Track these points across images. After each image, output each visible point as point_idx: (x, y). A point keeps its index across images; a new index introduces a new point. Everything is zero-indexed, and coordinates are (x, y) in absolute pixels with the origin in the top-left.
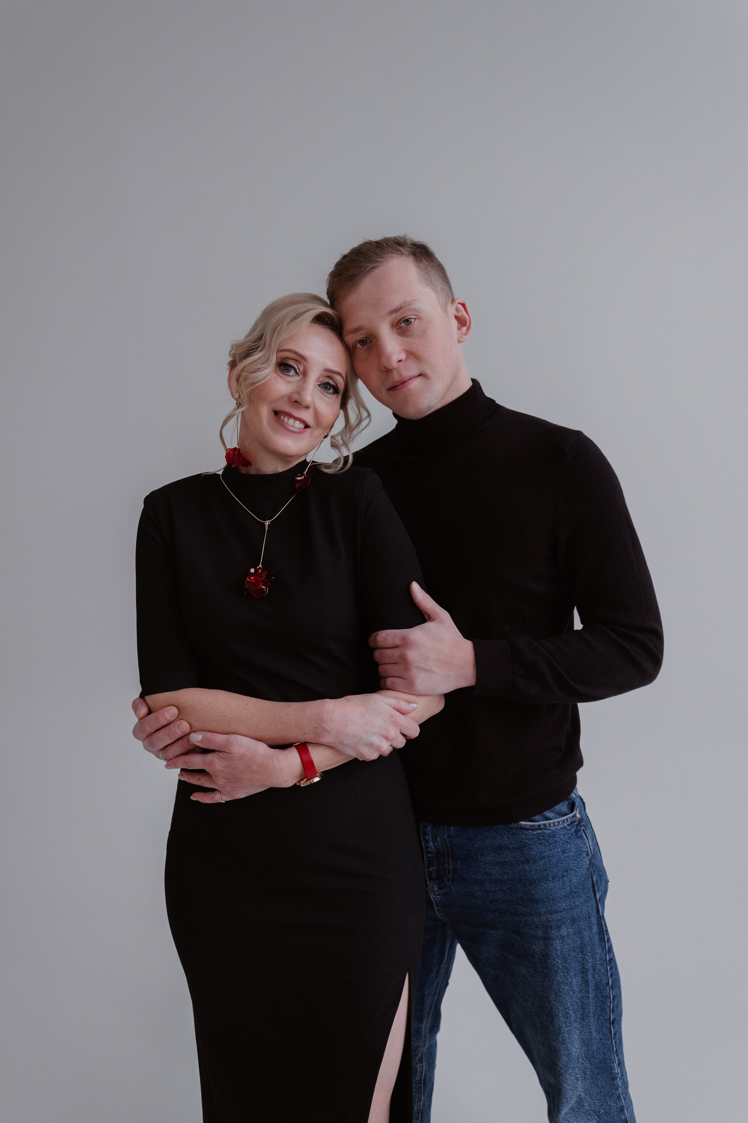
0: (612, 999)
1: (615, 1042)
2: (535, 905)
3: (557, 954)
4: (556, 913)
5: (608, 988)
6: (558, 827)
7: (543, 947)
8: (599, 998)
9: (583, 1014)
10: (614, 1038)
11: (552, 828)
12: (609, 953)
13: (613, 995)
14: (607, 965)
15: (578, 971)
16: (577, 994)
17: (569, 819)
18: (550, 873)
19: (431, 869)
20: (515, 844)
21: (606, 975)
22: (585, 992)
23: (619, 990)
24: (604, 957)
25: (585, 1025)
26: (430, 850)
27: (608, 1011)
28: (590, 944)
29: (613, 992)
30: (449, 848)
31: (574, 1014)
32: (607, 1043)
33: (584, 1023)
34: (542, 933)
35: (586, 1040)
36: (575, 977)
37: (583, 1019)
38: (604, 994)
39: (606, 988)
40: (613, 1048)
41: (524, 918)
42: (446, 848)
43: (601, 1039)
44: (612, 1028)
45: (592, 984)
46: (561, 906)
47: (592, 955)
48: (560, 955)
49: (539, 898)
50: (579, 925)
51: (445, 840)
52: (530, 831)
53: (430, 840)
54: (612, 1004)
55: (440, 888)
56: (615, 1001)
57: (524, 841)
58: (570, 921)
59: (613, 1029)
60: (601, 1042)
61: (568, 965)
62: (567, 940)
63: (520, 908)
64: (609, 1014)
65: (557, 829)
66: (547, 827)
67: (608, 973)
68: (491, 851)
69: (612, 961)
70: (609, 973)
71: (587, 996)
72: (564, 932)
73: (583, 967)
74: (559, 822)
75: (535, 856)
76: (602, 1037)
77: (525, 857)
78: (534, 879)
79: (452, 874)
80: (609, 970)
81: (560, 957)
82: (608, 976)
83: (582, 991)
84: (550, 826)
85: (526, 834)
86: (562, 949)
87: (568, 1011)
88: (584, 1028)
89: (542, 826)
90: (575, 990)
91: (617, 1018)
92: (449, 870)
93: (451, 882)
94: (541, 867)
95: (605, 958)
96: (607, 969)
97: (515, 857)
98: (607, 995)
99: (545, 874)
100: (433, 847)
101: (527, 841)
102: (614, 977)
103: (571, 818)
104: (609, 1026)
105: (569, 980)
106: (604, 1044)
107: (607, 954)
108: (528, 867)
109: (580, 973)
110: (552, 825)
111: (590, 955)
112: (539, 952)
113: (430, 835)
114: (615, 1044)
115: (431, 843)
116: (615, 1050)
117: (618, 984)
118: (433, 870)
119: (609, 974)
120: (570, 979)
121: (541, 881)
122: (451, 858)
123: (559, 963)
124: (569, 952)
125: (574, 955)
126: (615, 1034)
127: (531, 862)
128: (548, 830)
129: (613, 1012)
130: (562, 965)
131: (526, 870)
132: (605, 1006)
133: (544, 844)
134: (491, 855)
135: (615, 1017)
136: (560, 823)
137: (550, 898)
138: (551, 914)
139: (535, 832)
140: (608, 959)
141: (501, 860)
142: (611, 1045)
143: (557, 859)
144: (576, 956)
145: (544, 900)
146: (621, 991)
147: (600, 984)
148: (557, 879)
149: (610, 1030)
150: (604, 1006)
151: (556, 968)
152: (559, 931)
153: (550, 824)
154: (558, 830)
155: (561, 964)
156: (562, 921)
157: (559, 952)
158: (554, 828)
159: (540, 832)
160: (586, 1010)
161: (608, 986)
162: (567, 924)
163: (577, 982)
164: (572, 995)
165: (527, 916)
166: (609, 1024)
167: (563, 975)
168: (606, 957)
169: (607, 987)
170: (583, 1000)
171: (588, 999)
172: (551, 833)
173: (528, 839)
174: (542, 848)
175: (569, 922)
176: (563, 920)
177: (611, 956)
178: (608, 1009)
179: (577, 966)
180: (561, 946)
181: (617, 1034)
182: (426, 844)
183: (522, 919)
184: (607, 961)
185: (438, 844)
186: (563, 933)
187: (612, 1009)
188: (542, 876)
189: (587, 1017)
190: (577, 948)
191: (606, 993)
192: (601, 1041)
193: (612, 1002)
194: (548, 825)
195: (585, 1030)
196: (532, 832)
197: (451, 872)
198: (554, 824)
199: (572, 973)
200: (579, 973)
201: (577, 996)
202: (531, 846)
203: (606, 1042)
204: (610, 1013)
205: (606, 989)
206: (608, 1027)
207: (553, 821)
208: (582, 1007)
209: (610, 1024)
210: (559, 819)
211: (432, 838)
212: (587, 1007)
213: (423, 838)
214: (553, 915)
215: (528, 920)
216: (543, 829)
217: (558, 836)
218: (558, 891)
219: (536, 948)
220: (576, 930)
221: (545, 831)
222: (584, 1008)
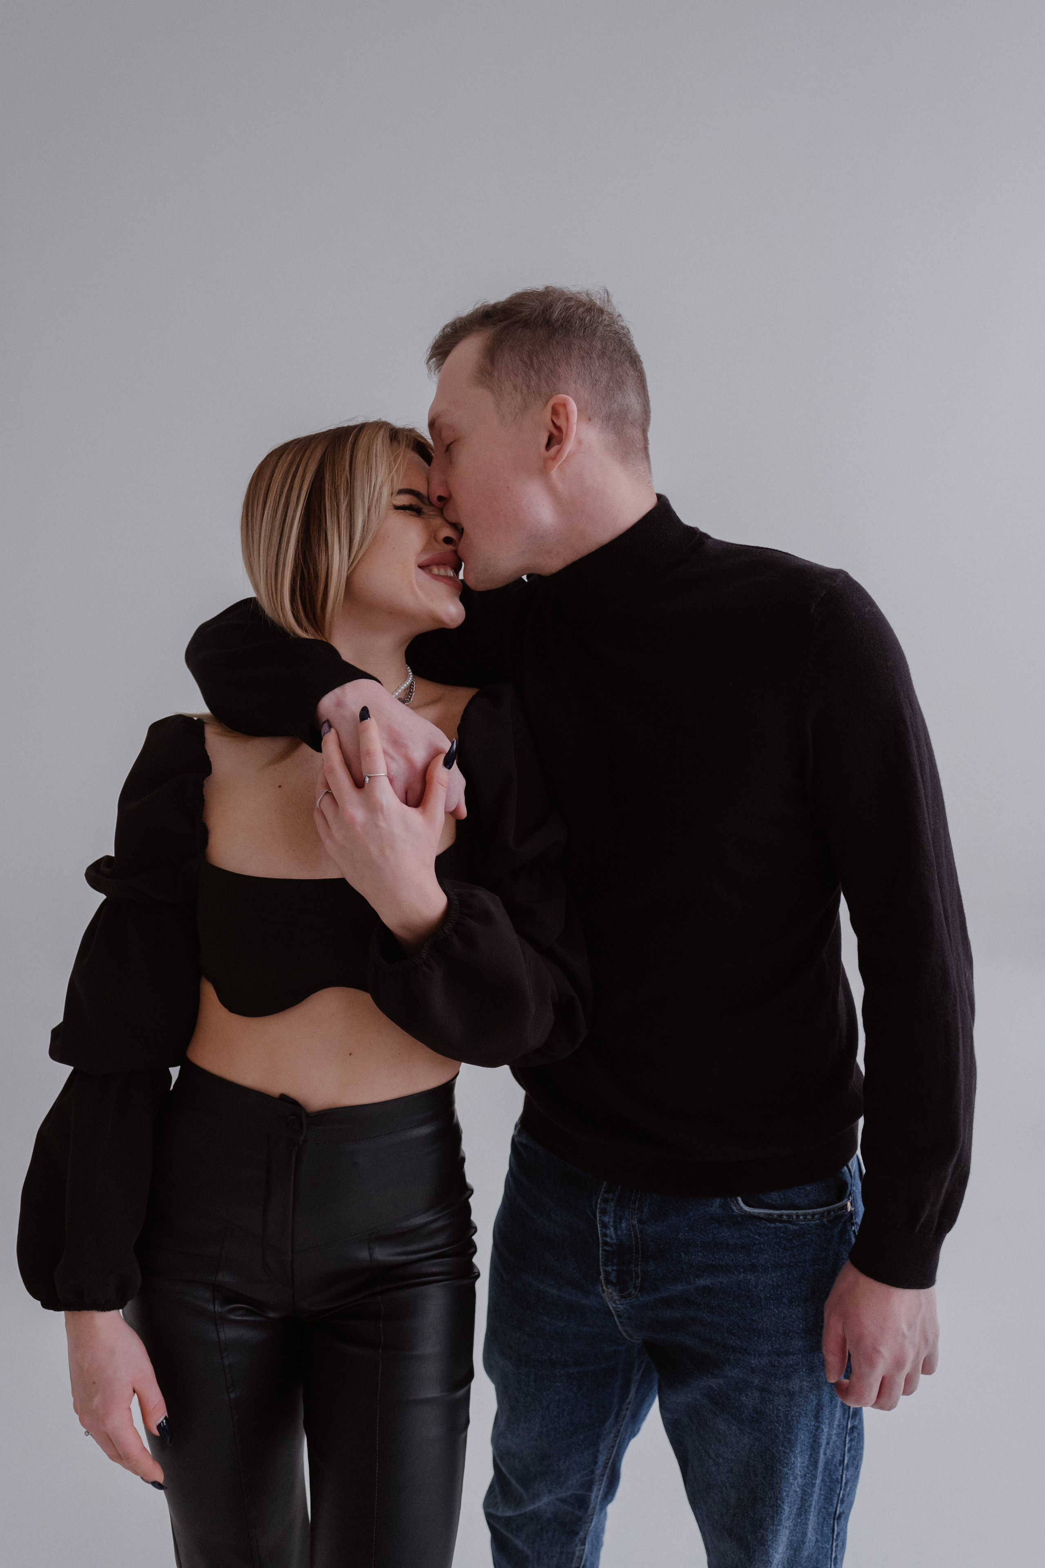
0: (843, 1484)
1: (837, 1546)
2: (756, 1338)
3: (778, 1416)
4: (786, 1356)
5: (841, 1468)
6: (812, 1222)
7: (758, 1400)
8: (826, 1482)
9: (800, 1508)
10: (837, 1540)
11: (800, 1223)
12: (852, 1418)
13: (846, 1478)
14: (846, 1435)
15: (807, 1446)
16: (799, 1480)
17: (832, 1213)
18: (786, 1292)
19: (609, 1269)
20: (738, 1239)
21: (842, 1450)
22: (810, 1477)
23: (856, 1470)
24: (845, 1423)
25: (800, 1523)
26: (608, 1240)
27: (835, 1502)
28: (829, 1406)
29: (848, 1473)
30: (639, 1240)
31: (789, 1509)
32: (826, 1547)
33: (799, 1521)
34: (760, 1381)
35: (796, 1542)
36: (801, 1456)
37: (799, 1514)
38: (833, 1477)
39: (838, 1467)
40: (832, 1554)
41: (735, 1356)
42: (633, 1238)
43: (817, 1541)
44: (836, 1525)
45: (821, 1464)
46: (795, 1346)
47: (829, 1422)
48: (782, 1418)
49: (763, 1328)
50: (819, 1376)
51: (634, 1226)
52: (764, 1221)
53: (611, 1224)
54: (842, 1492)
55: (623, 1297)
56: (847, 1487)
57: (753, 1237)
58: (806, 1370)
59: (838, 1526)
60: (816, 1546)
61: (793, 1438)
62: (797, 1399)
63: (731, 1339)
64: (835, 1505)
65: (808, 1224)
66: (793, 1219)
67: (845, 1446)
68: (701, 1247)
69: (855, 1430)
70: (848, 1446)
71: (812, 1483)
72: (794, 1386)
73: (814, 1441)
74: (813, 1215)
75: (767, 1262)
76: (819, 1537)
77: (750, 1261)
78: (760, 1298)
79: (640, 1279)
80: (847, 1442)
81: (781, 1421)
82: (844, 1451)
83: (807, 1475)
84: (799, 1219)
85: (758, 1226)
86: (788, 1411)
87: (780, 1504)
88: (797, 1526)
89: (785, 1217)
90: (797, 1474)
91: (845, 1511)
92: (636, 1273)
93: (639, 1292)
94: (773, 1281)
95: (845, 1425)
96: (845, 1441)
97: (736, 1260)
98: (837, 1479)
99: (779, 1292)
100: (614, 1236)
101: (757, 1237)
102: (853, 1452)
103: (836, 1210)
104: (832, 1522)
105: (791, 1459)
106: (821, 1548)
107: (850, 1420)
108: (753, 1278)
109: (809, 1449)
110: (801, 1217)
111: (827, 1423)
112: (750, 1406)
113: (612, 1215)
114: (835, 1548)
115: (612, 1229)
116: (833, 1556)
117: (855, 1463)
118: (613, 1270)
119: (846, 1449)
120: (793, 1458)
121: (770, 1303)
122: (640, 1256)
123: (779, 1430)
124: (798, 1418)
125: (804, 1422)
126: (838, 1534)
127: (759, 1270)
128: (794, 1224)
129: (842, 1502)
130: (784, 1435)
131: (750, 1281)
132: (833, 1493)
133: (785, 1245)
134: (700, 1254)
135: (844, 1510)
136: (816, 1217)
137: (781, 1331)
138: (778, 1356)
139: (772, 1225)
140: (849, 1426)
141: (714, 1263)
142: (830, 1550)
143: (801, 1272)
144: (807, 1424)
145: (771, 1333)
146: (859, 1472)
147: (832, 1463)
148: (797, 1303)
149: (832, 1527)
150: (830, 1494)
151: (773, 1436)
152: (788, 1383)
153: (798, 1216)
154: (811, 1227)
155: (782, 1432)
156: (794, 1369)
157: (781, 1414)
158: (803, 1223)
159: (780, 1225)
160: (807, 1502)
161: (842, 1466)
162: (801, 1373)
163: (802, 1463)
164: (791, 1481)
165: (740, 1352)
166: (832, 1520)
167: (784, 1450)
168: (847, 1424)
169: (840, 1466)
170: (806, 1489)
171: (812, 1487)
172: (798, 1230)
173: (759, 1235)
174: (780, 1251)
175: (804, 1370)
176: (796, 1367)
177: (856, 1423)
178: (835, 1499)
179: (806, 1440)
180: (786, 1406)
181: (842, 1534)
182: (604, 1230)
183: (731, 1357)
184: (847, 1429)
185: (622, 1232)
186: (793, 1388)
187: (841, 1499)
188: (773, 1295)
189: (805, 1512)
190: (811, 1411)
191: (837, 1476)
192: (818, 1543)
193: (843, 1488)
194: (795, 1217)
195: (799, 1529)
196: (767, 1223)
197: (640, 1276)
198: (805, 1215)
199: (797, 1450)
200: (807, 1449)
201: (798, 1483)
202: (762, 1246)
203: (824, 1546)
204: (838, 1502)
205: (839, 1470)
206: (831, 1524)
207: (804, 1211)
208: (802, 1497)
209: (834, 1519)
210: (815, 1210)
211: (615, 1222)
212: (809, 1498)
213: (600, 1220)
214: (782, 1358)
215: (740, 1360)
216: (785, 1221)
217: (809, 1236)
218: (794, 1322)
219: (746, 1400)
220: (813, 1384)
221: (790, 1226)
222: (805, 1500)
